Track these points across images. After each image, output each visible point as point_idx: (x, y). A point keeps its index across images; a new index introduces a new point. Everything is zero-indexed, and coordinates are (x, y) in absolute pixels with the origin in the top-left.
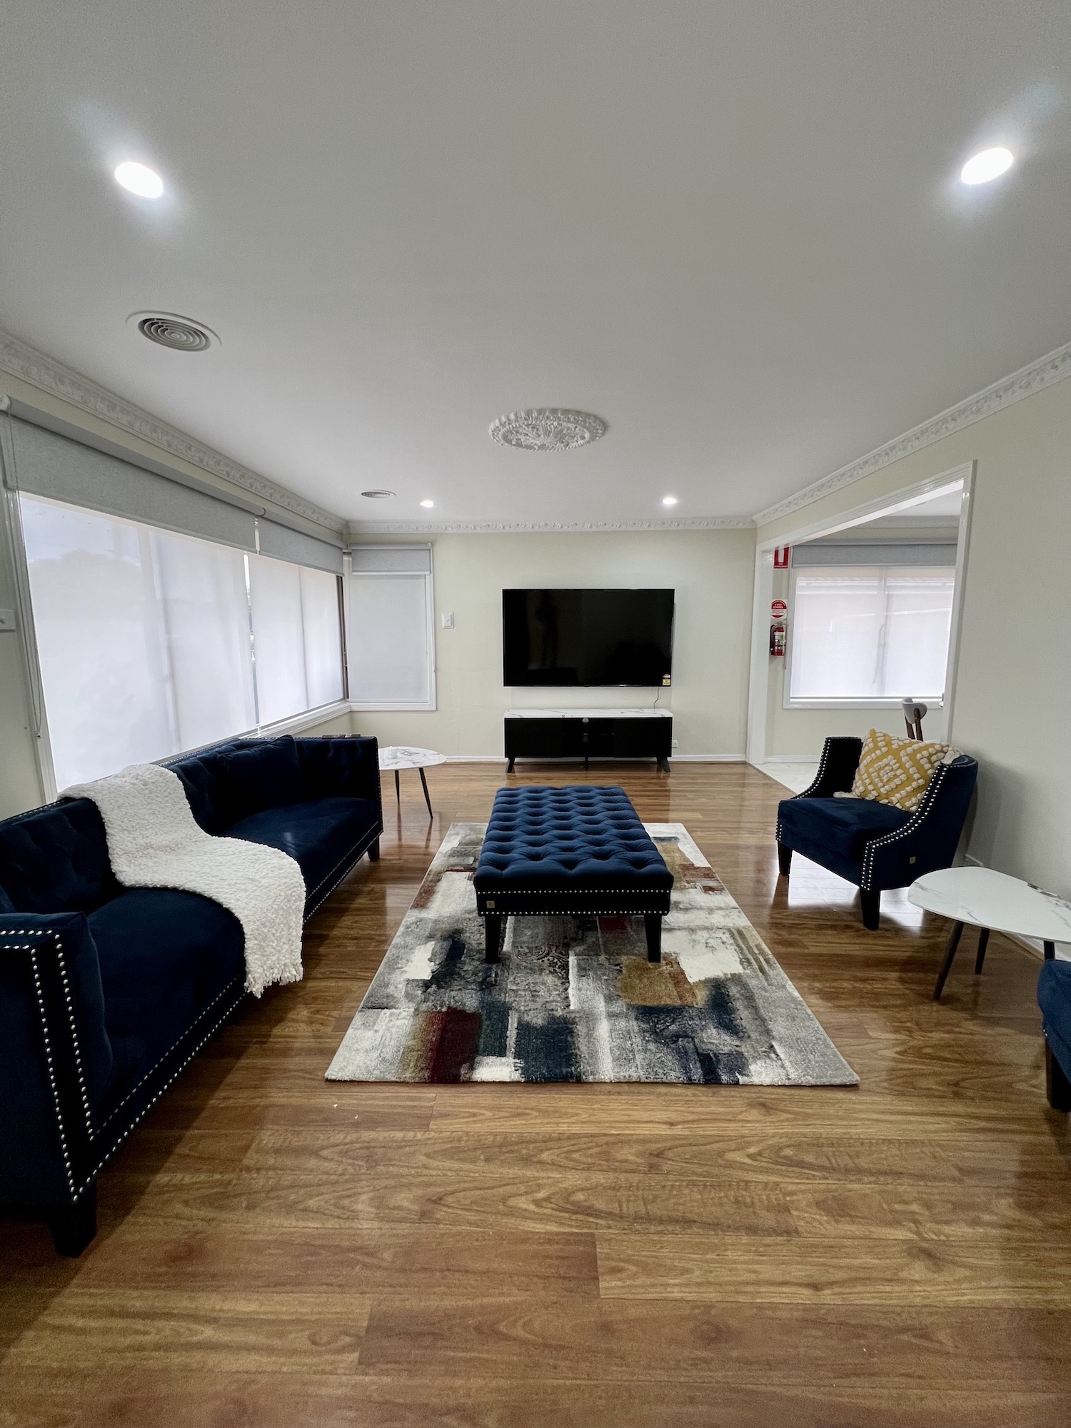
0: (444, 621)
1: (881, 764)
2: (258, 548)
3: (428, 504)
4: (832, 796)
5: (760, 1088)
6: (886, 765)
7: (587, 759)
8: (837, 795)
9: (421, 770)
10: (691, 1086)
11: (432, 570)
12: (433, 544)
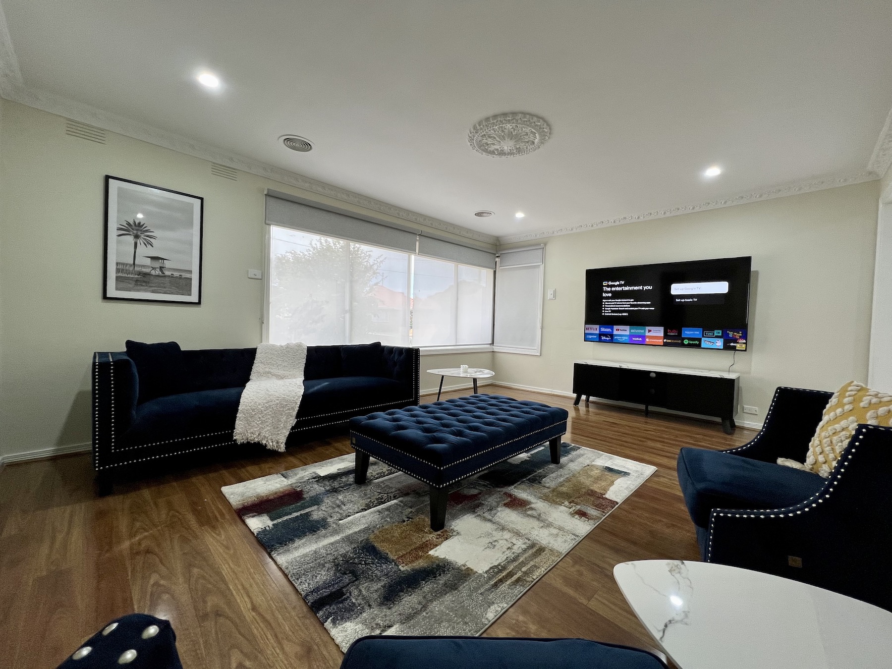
0: (549, 295)
1: (838, 427)
2: (417, 251)
3: (520, 215)
4: (775, 462)
5: (330, 640)
6: (843, 429)
7: (647, 408)
8: (781, 461)
9: (443, 377)
10: (302, 601)
11: (543, 260)
12: (545, 245)
